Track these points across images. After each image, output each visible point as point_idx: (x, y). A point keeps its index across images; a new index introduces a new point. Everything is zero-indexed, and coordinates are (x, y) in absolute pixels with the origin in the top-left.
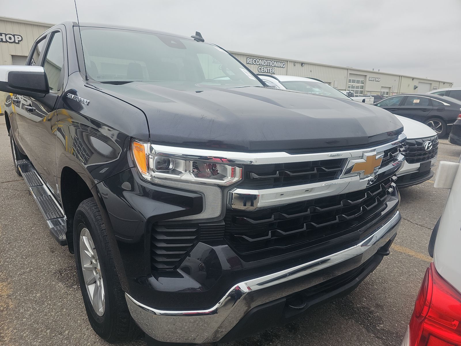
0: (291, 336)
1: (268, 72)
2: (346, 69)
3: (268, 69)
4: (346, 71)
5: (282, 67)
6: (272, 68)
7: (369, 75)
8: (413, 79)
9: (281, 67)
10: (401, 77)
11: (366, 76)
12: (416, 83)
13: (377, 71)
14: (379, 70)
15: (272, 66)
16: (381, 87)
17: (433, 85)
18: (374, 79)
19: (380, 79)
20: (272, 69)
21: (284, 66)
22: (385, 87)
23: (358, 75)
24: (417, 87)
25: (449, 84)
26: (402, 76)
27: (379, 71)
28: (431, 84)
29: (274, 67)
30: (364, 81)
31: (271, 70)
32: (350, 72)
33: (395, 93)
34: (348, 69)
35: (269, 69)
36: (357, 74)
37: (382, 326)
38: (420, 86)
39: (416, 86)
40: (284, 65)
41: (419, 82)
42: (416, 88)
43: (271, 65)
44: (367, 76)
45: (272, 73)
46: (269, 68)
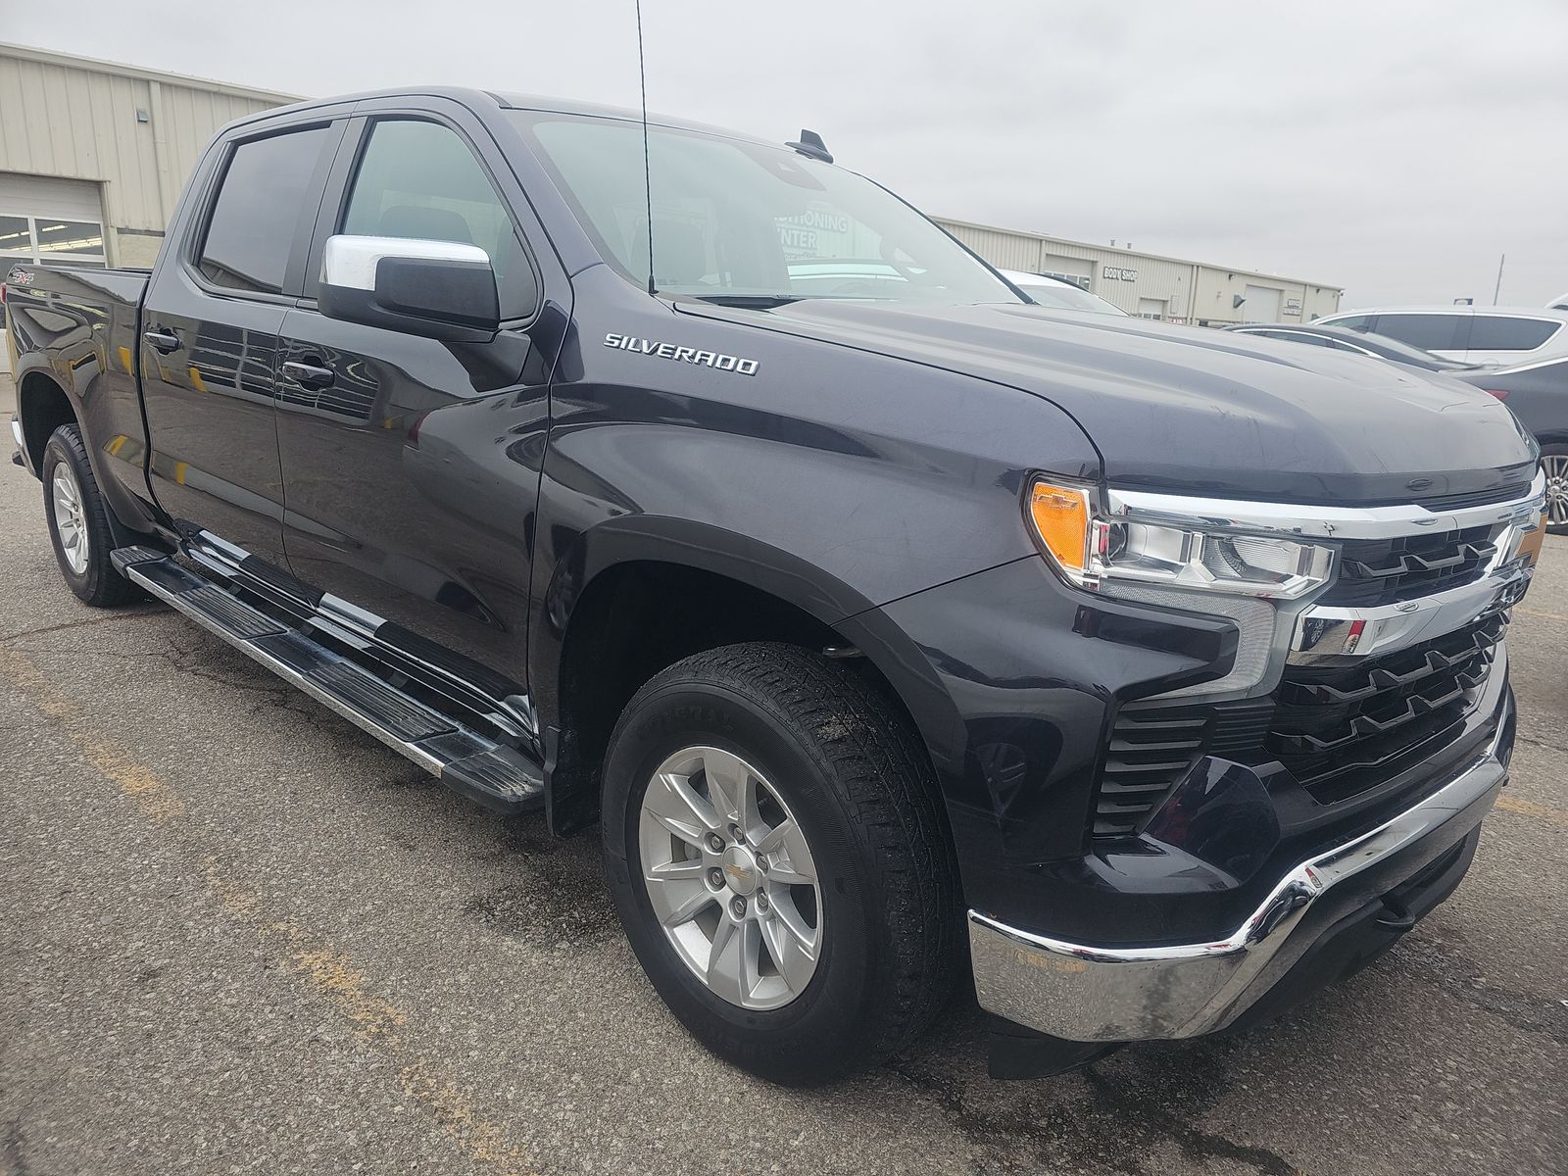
0: (1271, 1028)
1: (795, 243)
2: (1037, 240)
3: (793, 235)
4: (1035, 246)
5: (839, 231)
6: (808, 232)
7: (1103, 261)
8: (1230, 276)
9: (835, 228)
10: (1195, 268)
11: (1094, 263)
12: (1238, 287)
13: (1124, 248)
14: (1129, 245)
15: (807, 226)
16: (1138, 298)
17: (1286, 296)
18: (1119, 272)
19: (1135, 275)
20: (806, 233)
21: (843, 228)
22: (1151, 300)
23: (1071, 258)
24: (1243, 301)
25: (1331, 293)
26: (1198, 267)
27: (1129, 248)
28: (1281, 291)
29: (812, 229)
30: (1088, 279)
31: (805, 239)
32: (1047, 249)
33: (1179, 318)
34: (1041, 241)
35: (799, 236)
36: (1070, 256)
37: (1483, 980)
38: (1249, 297)
39: (1238, 296)
40: (844, 225)
41: (1248, 285)
42: (1238, 303)
43: (802, 222)
44: (1098, 264)
45: (807, 248)
46: (798, 232)
